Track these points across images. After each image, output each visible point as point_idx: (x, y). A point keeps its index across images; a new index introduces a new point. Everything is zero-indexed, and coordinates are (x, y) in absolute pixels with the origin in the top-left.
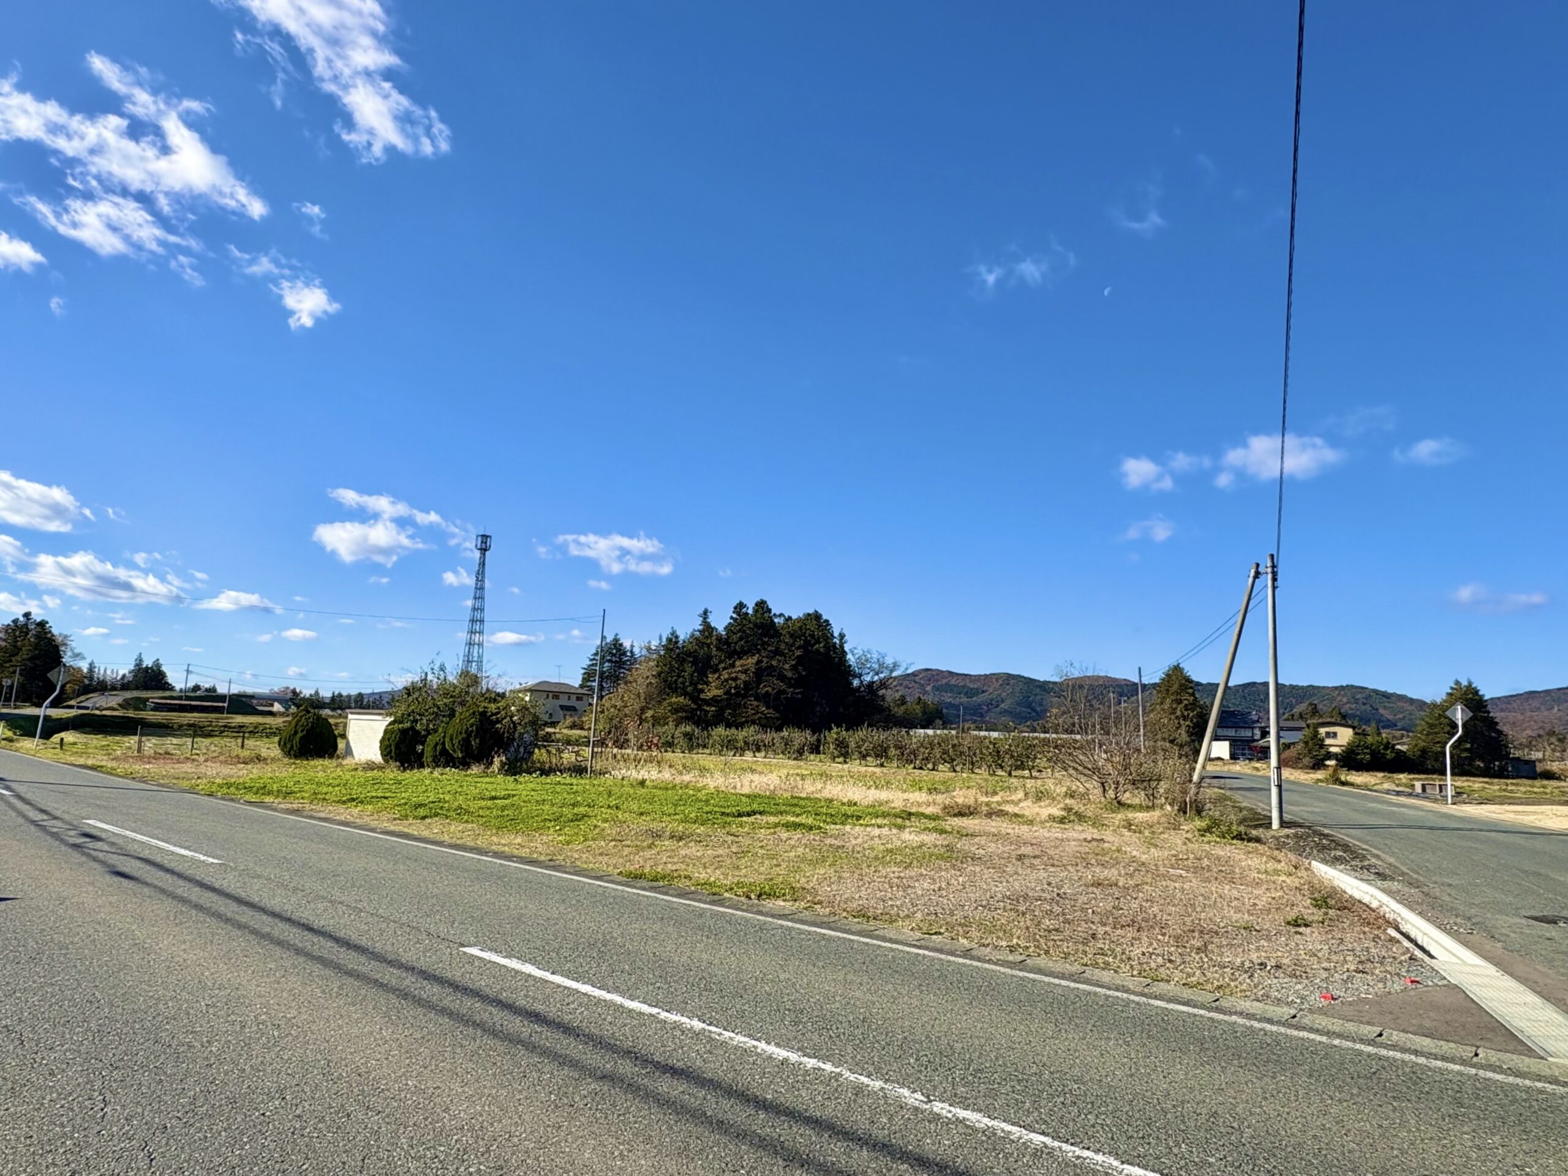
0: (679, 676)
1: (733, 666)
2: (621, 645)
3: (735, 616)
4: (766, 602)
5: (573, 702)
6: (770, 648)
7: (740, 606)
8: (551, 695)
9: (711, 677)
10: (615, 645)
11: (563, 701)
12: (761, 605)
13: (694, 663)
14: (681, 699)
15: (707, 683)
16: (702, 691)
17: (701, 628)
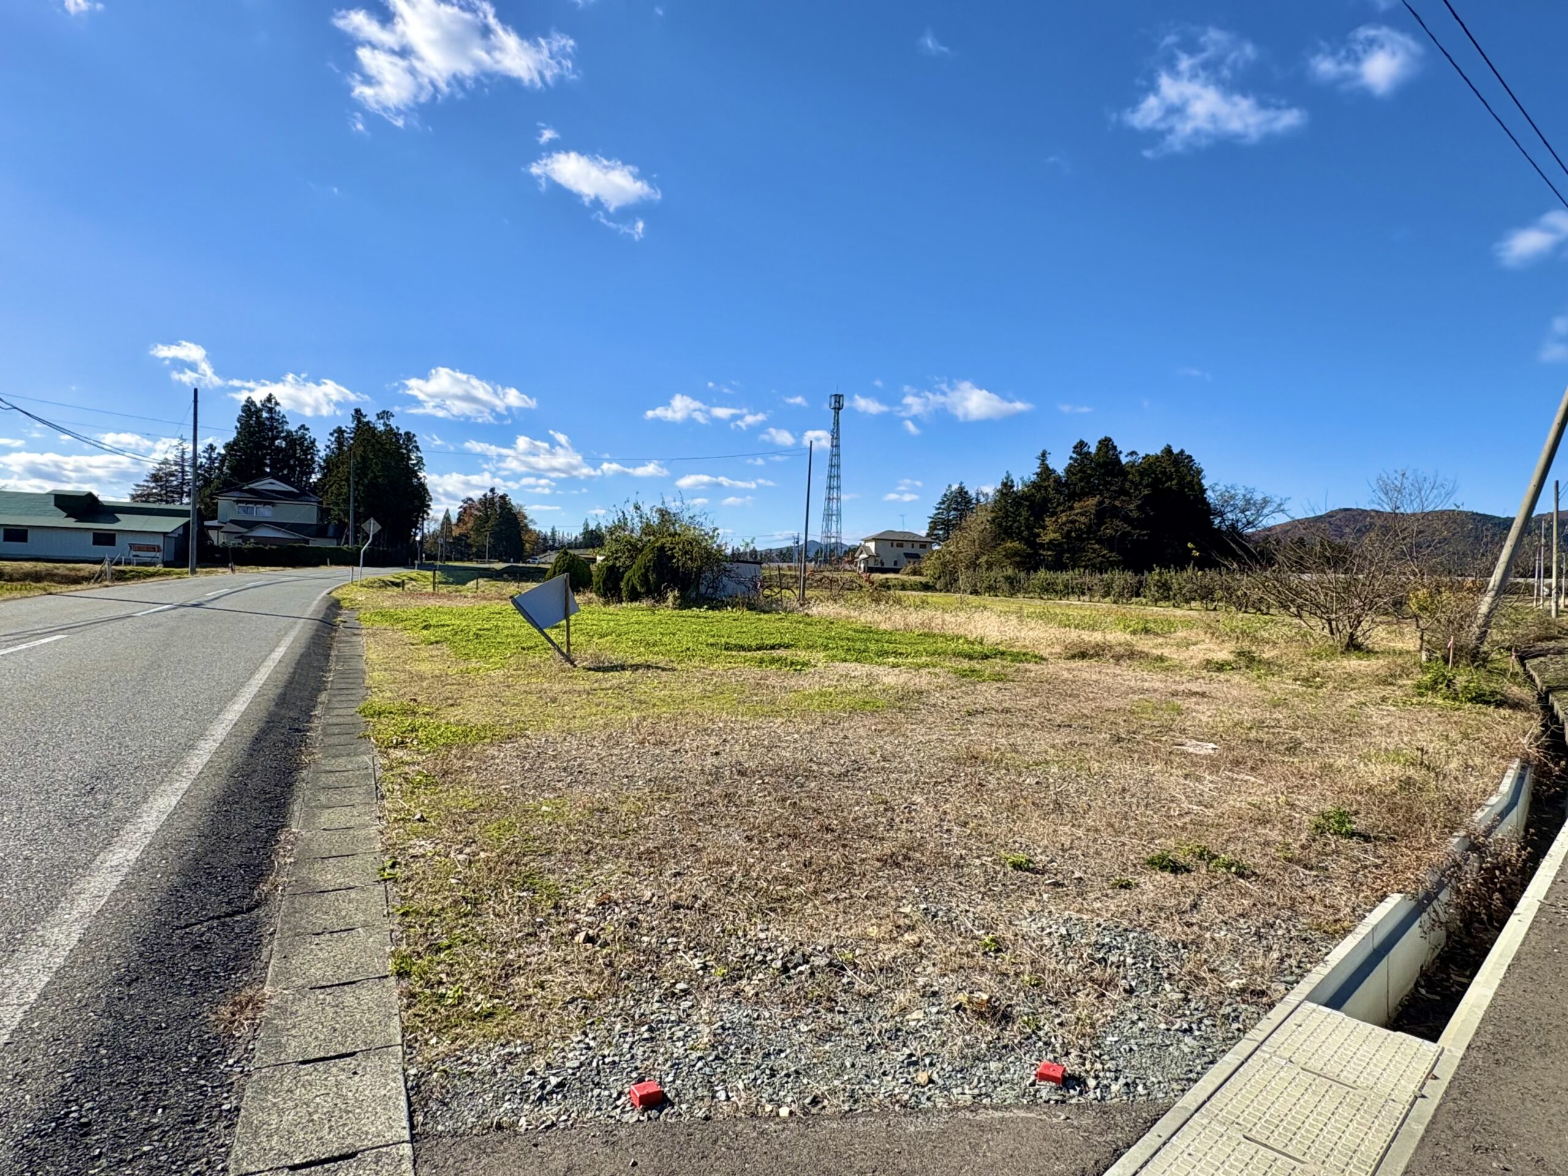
0: (1015, 521)
1: (1071, 508)
2: (966, 493)
3: (1074, 456)
4: (1110, 440)
5: (916, 550)
6: (1113, 488)
7: (1081, 446)
8: (895, 543)
9: (1048, 521)
10: (960, 493)
11: (907, 549)
12: (1106, 444)
13: (1030, 507)
14: (1016, 544)
15: (1044, 528)
16: (1038, 535)
17: (1039, 470)
